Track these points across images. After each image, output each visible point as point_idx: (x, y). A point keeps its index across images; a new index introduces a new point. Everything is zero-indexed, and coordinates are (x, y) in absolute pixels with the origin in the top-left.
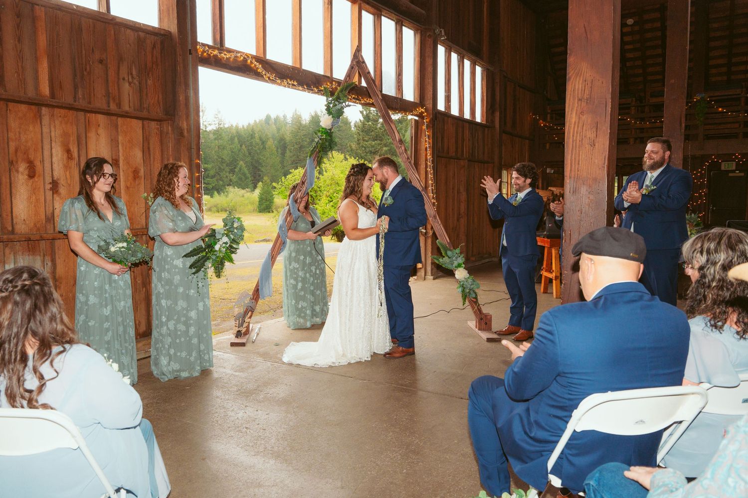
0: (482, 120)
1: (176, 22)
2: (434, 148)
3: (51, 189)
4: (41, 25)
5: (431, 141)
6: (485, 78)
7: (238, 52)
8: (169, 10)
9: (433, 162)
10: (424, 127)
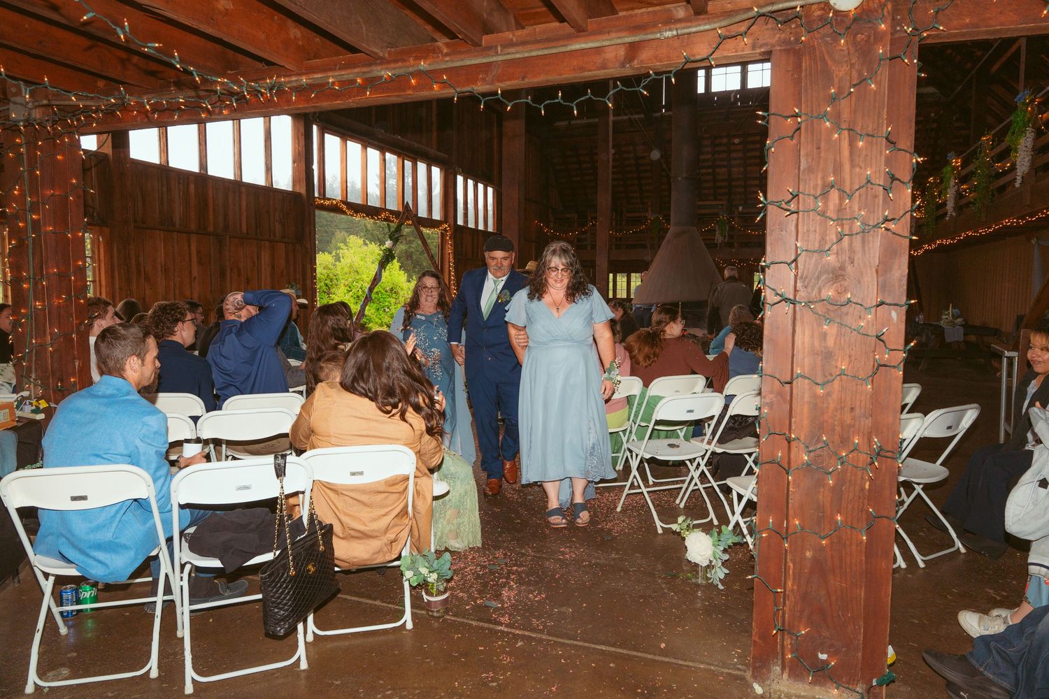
0: (494, 230)
1: (305, 188)
2: (454, 253)
3: (247, 282)
4: (244, 196)
5: (452, 248)
6: (495, 196)
7: (333, 200)
8: (300, 181)
9: (454, 263)
10: (448, 238)
